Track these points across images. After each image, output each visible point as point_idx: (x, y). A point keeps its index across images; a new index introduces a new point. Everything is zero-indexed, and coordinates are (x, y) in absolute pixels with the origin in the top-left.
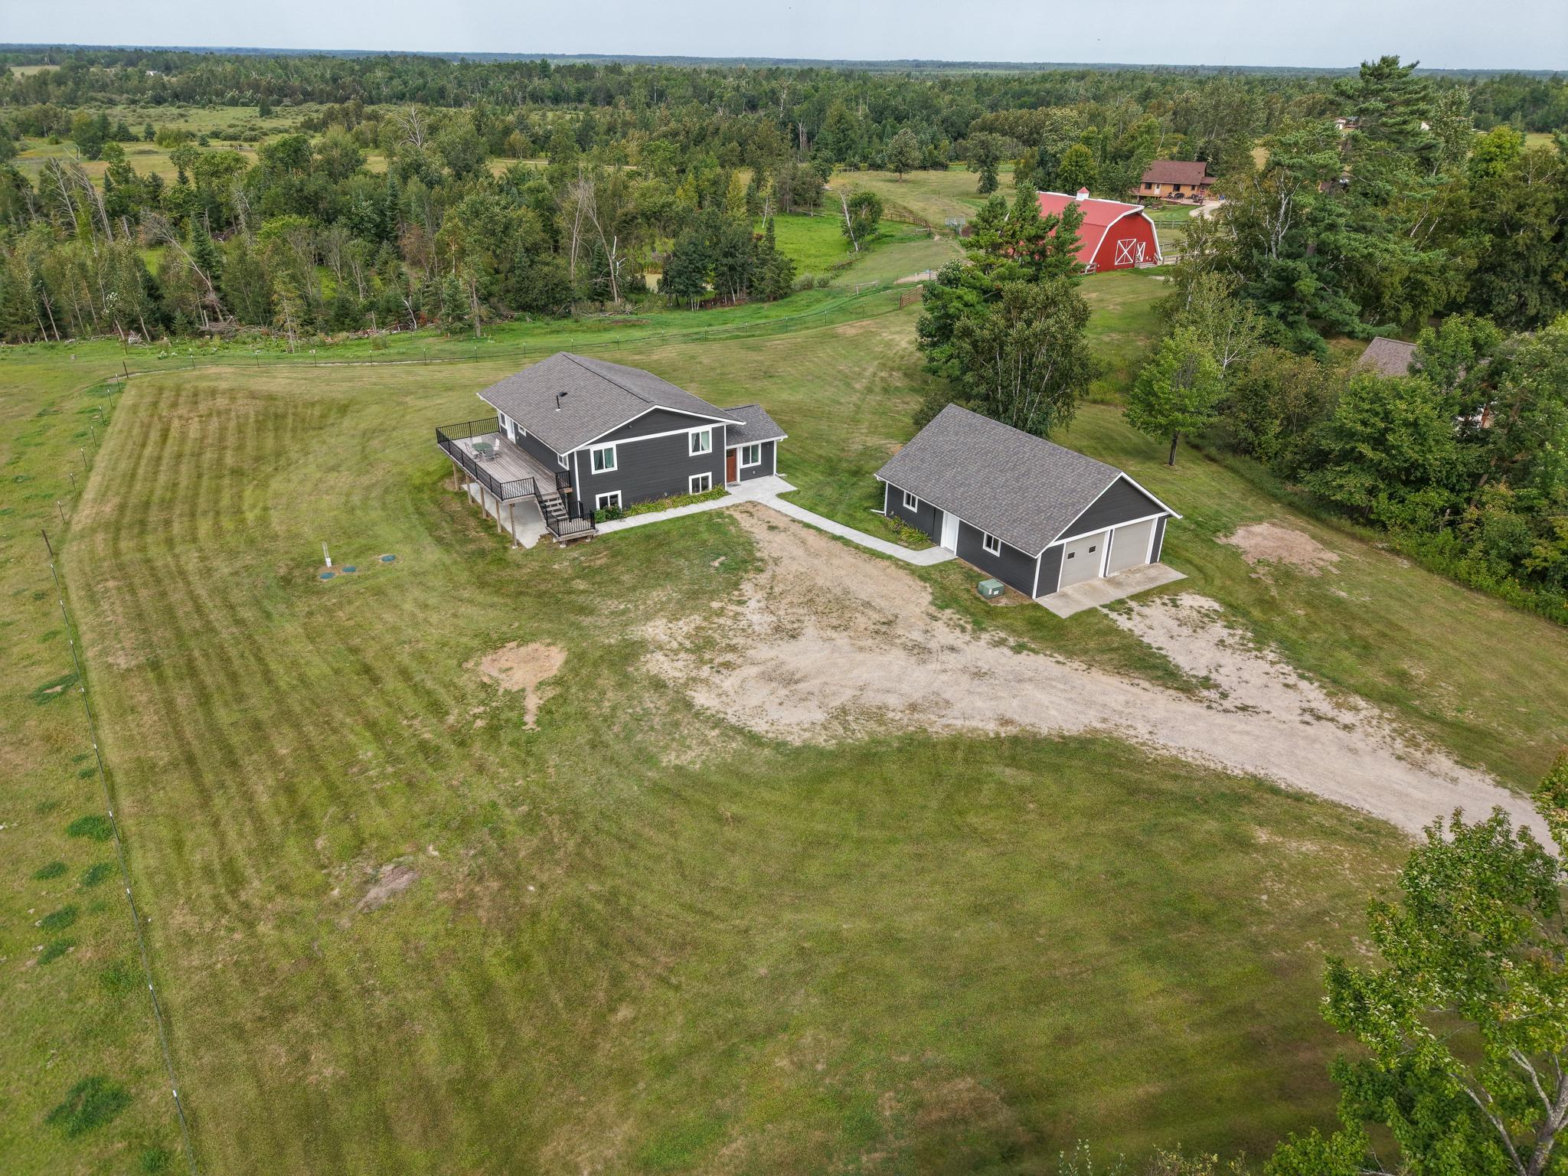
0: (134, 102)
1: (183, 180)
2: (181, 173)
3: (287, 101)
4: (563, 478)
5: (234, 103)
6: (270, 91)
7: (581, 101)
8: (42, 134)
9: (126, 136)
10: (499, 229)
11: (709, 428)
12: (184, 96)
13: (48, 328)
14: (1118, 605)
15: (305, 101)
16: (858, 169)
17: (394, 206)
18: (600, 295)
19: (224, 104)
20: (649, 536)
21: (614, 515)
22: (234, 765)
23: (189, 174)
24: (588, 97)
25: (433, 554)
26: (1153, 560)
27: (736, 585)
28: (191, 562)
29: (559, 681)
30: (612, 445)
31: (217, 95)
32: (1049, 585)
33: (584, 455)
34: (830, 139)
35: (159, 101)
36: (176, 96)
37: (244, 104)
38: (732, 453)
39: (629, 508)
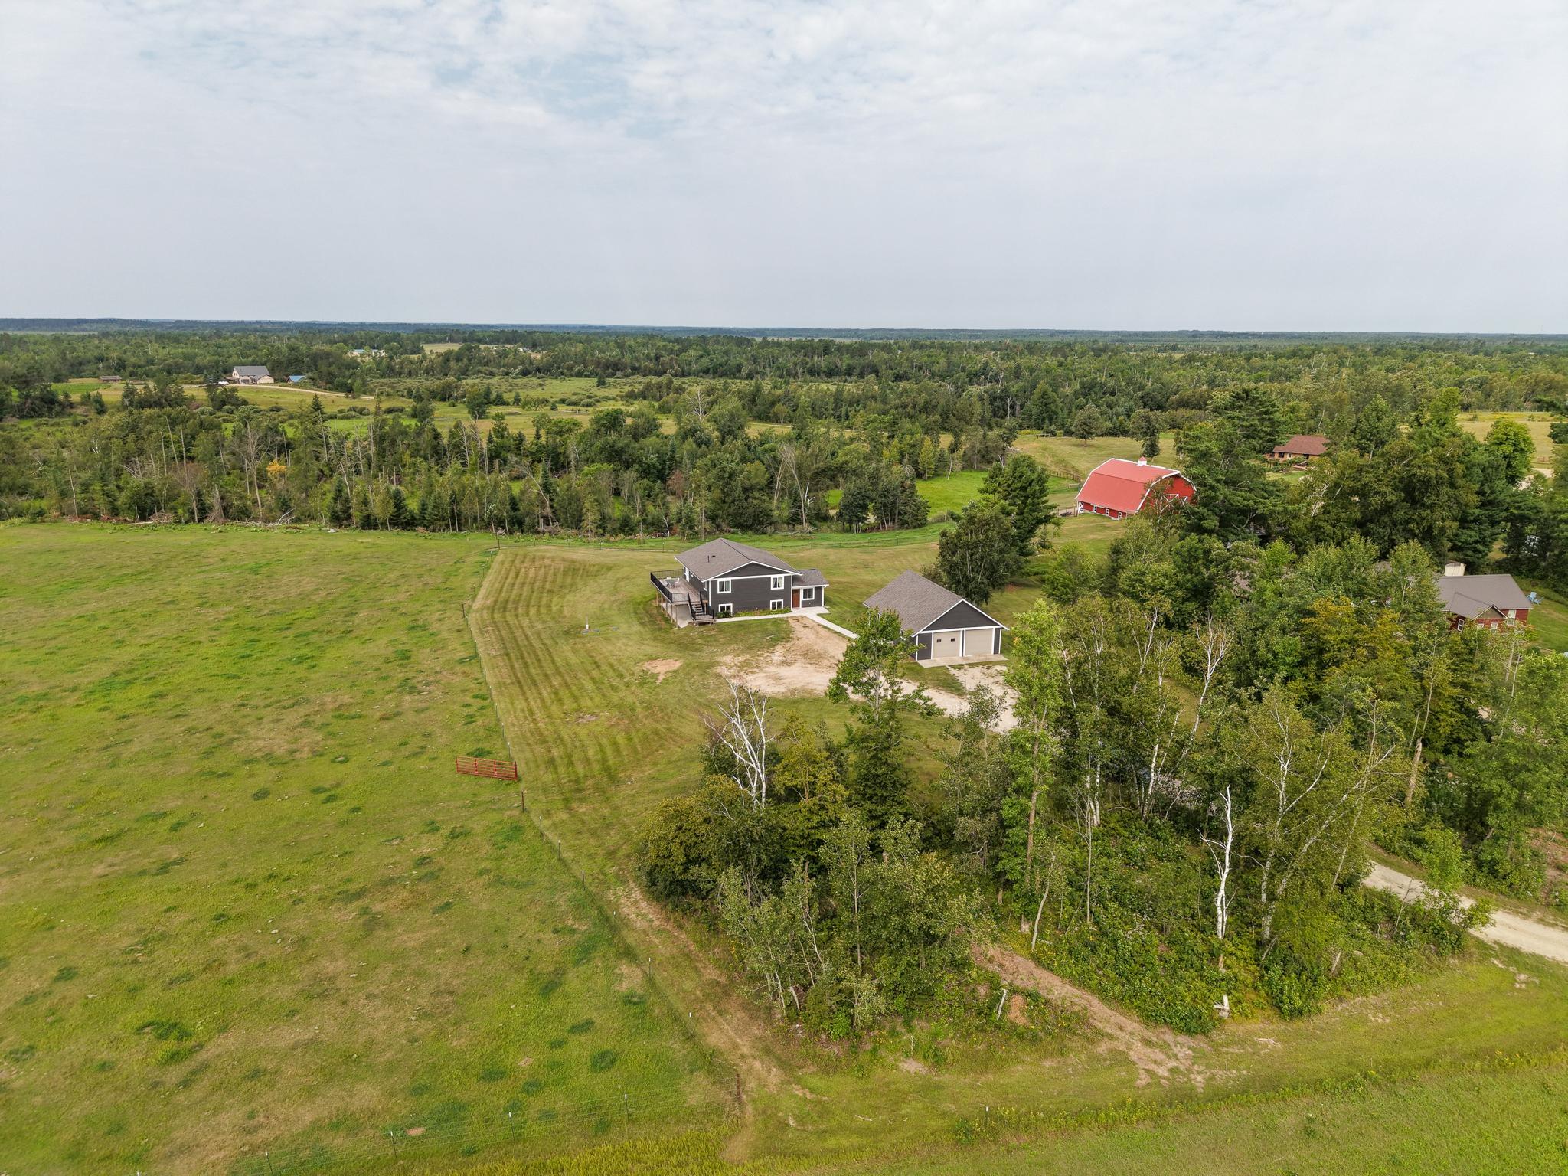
0: (507, 374)
1: (538, 436)
2: (537, 432)
3: (619, 374)
4: (703, 595)
5: (579, 375)
6: (607, 366)
7: (850, 375)
8: (443, 399)
9: (500, 401)
10: (726, 475)
11: (783, 576)
12: (544, 370)
13: (453, 524)
14: (960, 667)
15: (633, 374)
16: (1055, 435)
17: (671, 459)
18: (794, 520)
19: (571, 375)
20: (740, 625)
21: (727, 615)
22: (536, 685)
23: (542, 432)
24: (857, 371)
25: (637, 627)
26: (996, 652)
27: (774, 646)
28: (525, 623)
29: (675, 671)
30: (729, 579)
31: (568, 369)
32: (925, 654)
33: (714, 583)
34: (1034, 410)
35: (525, 373)
36: (538, 370)
37: (586, 376)
38: (796, 592)
39: (735, 614)
